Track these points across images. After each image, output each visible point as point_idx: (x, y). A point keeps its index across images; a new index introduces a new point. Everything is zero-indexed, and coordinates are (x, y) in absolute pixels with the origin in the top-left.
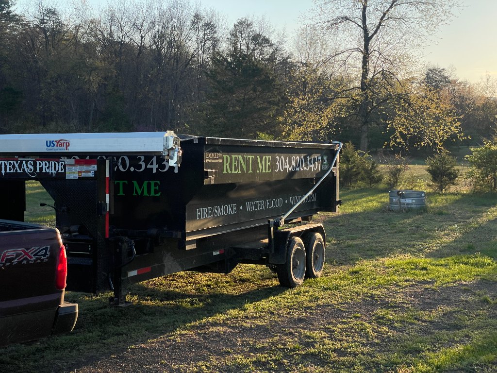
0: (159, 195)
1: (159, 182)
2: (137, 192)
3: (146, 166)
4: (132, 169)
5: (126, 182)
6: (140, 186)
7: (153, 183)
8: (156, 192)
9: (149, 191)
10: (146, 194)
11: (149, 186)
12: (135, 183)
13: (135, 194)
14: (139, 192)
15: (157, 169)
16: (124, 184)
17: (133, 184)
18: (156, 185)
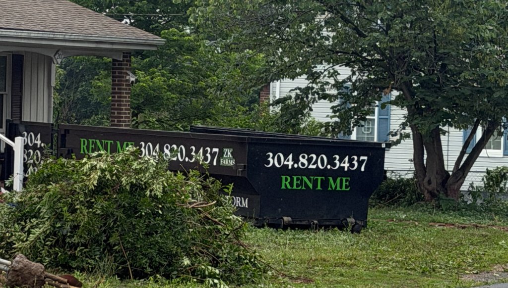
0: (348, 189)
1: (349, 178)
2: (331, 187)
3: (340, 165)
4: (329, 167)
5: (324, 178)
6: (335, 181)
7: (344, 179)
8: (346, 187)
9: (341, 187)
10: (338, 188)
11: (341, 181)
12: (331, 179)
13: (330, 189)
14: (334, 187)
15: (348, 167)
16: (322, 180)
17: (329, 180)
18: (347, 181)
